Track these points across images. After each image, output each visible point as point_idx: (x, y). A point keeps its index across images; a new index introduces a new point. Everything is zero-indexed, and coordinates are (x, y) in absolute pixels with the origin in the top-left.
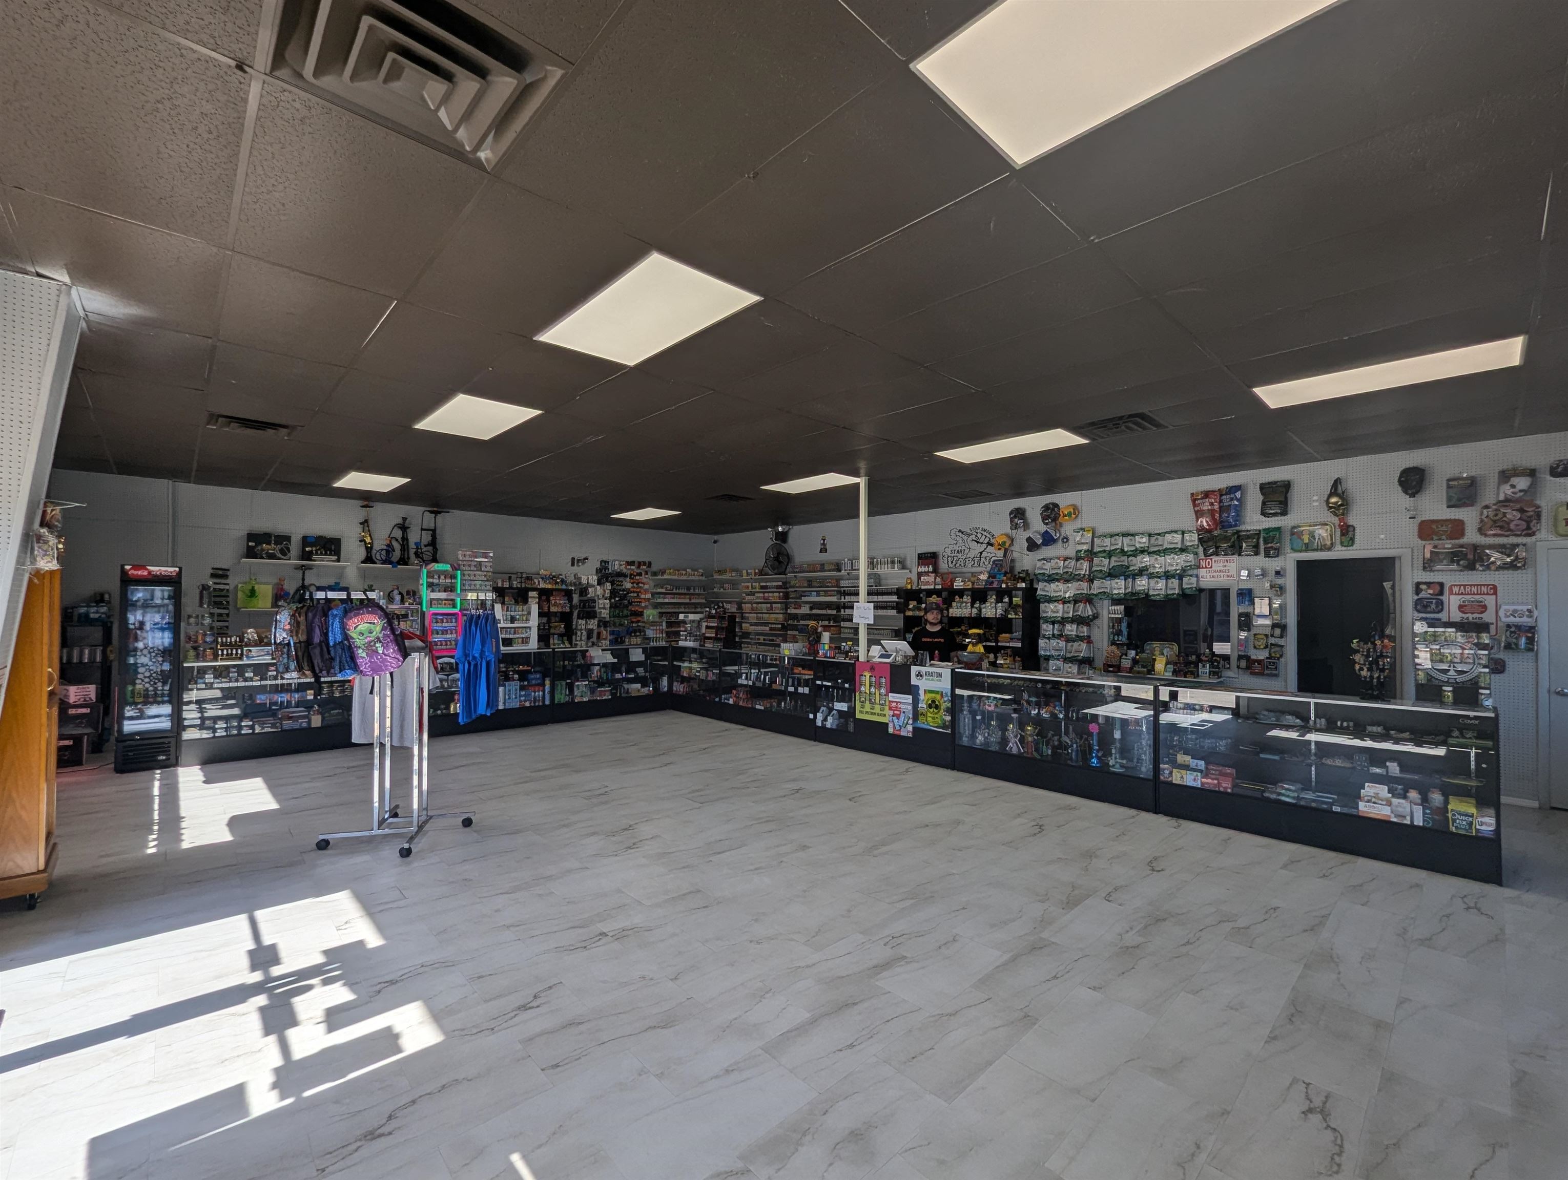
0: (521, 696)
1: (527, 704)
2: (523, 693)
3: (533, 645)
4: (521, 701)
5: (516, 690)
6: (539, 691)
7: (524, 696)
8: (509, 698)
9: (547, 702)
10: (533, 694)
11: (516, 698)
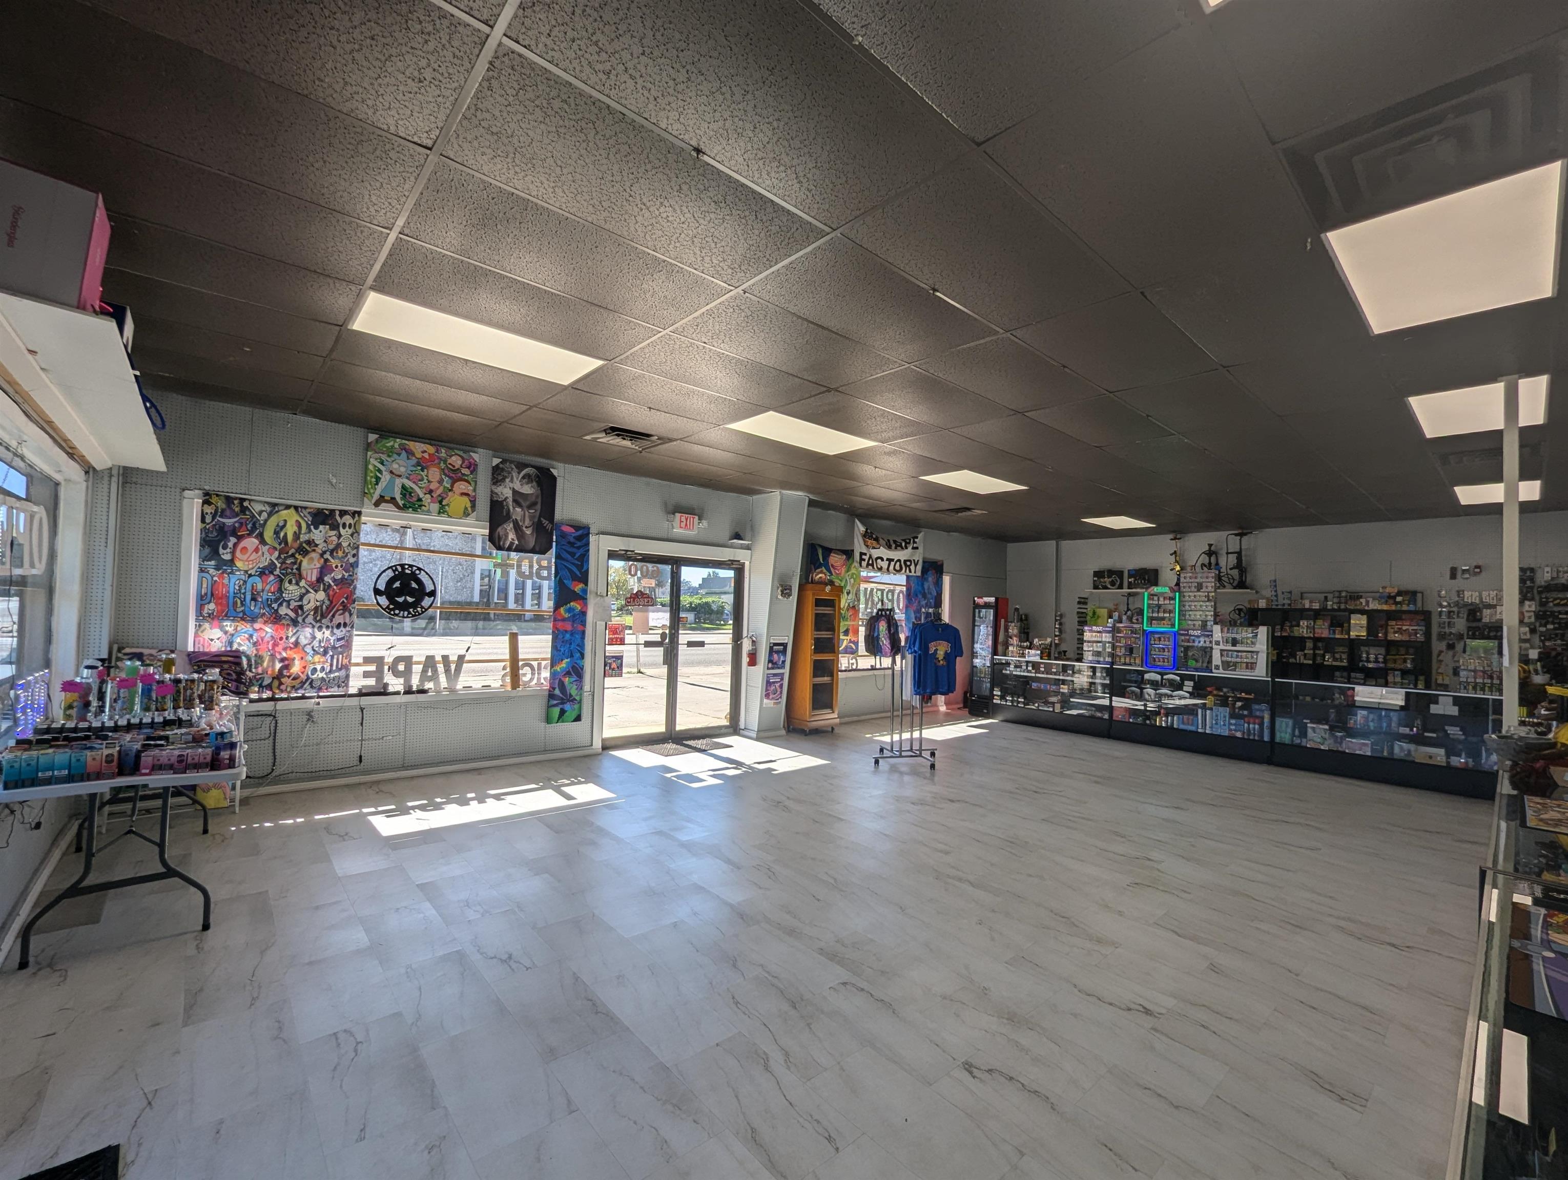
0: (1230, 724)
1: (1239, 735)
2: (1233, 721)
3: (1261, 672)
4: (1230, 730)
5: (1225, 717)
6: (1254, 723)
7: (1235, 725)
8: (1216, 724)
9: (1266, 738)
10: (1246, 725)
11: (1224, 725)
